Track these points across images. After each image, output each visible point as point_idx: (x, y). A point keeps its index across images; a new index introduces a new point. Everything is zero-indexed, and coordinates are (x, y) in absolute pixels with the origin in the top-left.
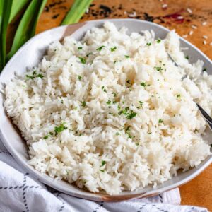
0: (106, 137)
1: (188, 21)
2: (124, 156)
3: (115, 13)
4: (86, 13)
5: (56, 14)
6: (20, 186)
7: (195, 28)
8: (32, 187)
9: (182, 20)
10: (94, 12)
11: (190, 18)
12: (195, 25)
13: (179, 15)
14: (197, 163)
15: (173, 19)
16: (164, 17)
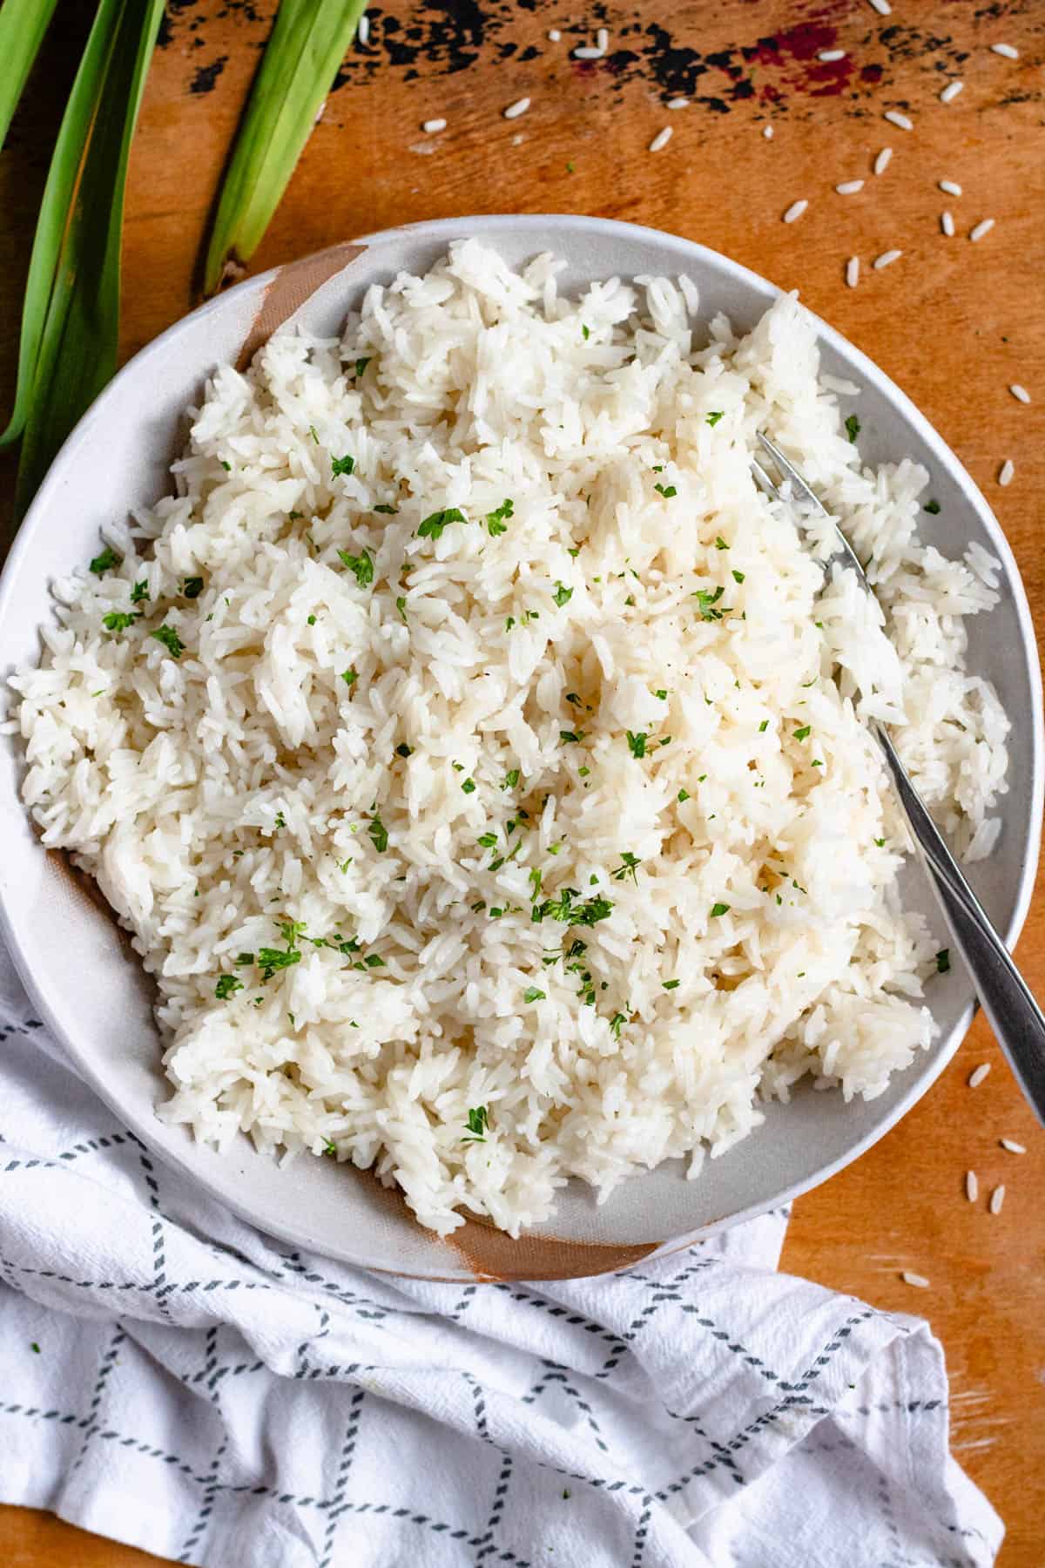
0: (484, 999)
1: (873, 73)
2: (564, 1079)
3: (503, 37)
4: (357, 45)
5: (204, 59)
6: (142, 1283)
7: (905, 122)
8: (191, 1287)
9: (841, 67)
10: (399, 37)
11: (881, 55)
12: (904, 106)
13: (828, 39)
14: (875, 1090)
15: (795, 66)
16: (748, 54)
